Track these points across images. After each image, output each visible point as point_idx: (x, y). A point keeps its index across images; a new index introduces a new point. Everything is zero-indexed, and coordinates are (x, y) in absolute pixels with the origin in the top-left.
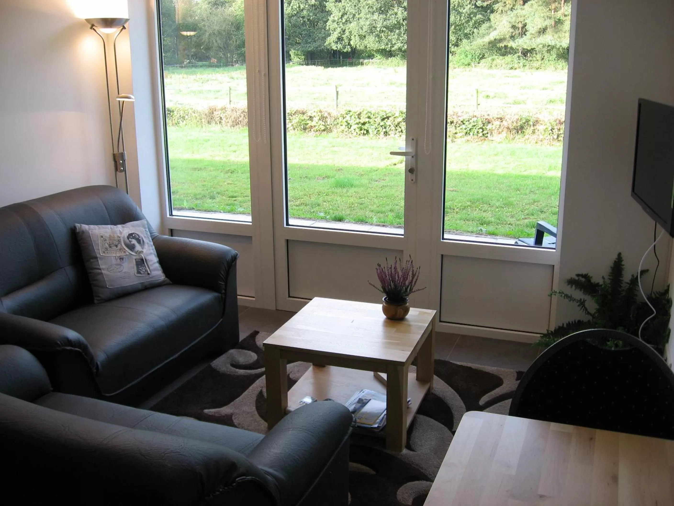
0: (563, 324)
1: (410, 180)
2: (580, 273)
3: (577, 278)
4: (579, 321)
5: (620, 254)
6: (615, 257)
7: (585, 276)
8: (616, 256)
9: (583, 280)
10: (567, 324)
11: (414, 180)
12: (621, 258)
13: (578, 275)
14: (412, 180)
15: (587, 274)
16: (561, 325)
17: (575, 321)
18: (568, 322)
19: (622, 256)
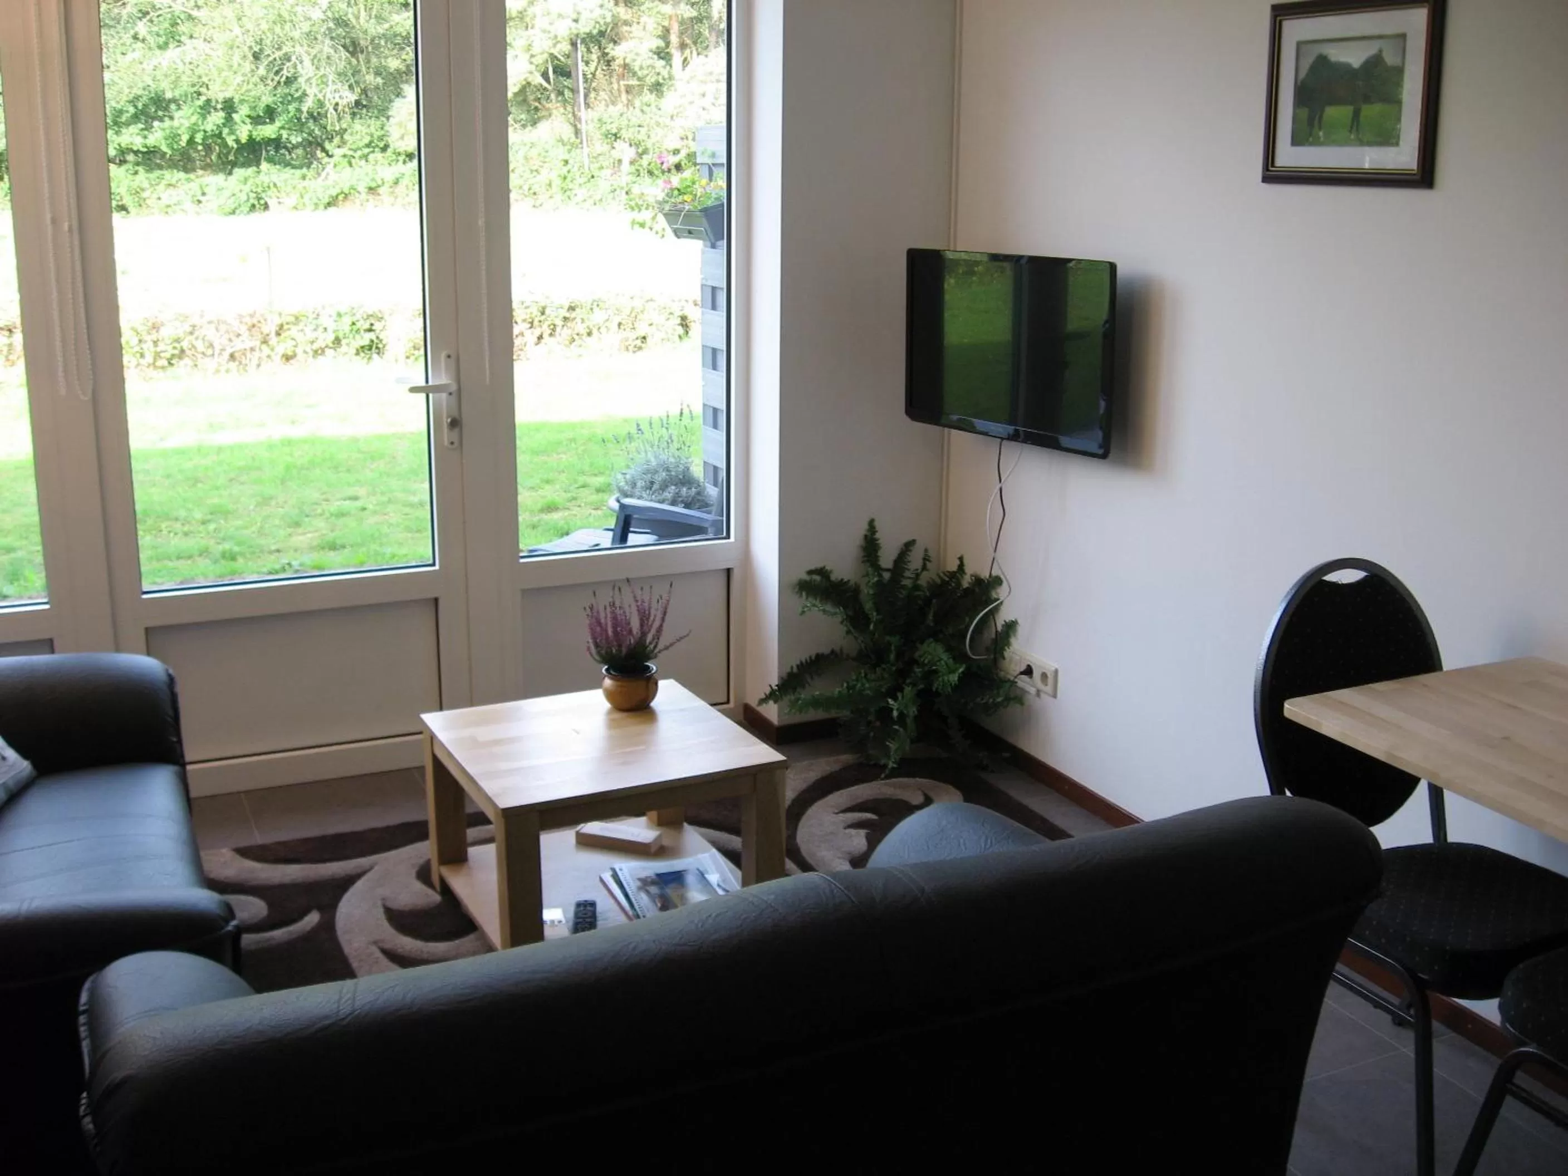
0: (792, 668)
1: (446, 443)
2: (813, 567)
3: (806, 577)
4: (818, 656)
5: (871, 524)
6: (863, 528)
7: (822, 572)
8: (865, 526)
9: (817, 578)
10: (798, 666)
11: (456, 444)
12: (874, 528)
13: (810, 572)
14: (452, 443)
15: (824, 567)
16: (789, 670)
17: (810, 657)
18: (798, 663)
19: (876, 524)
